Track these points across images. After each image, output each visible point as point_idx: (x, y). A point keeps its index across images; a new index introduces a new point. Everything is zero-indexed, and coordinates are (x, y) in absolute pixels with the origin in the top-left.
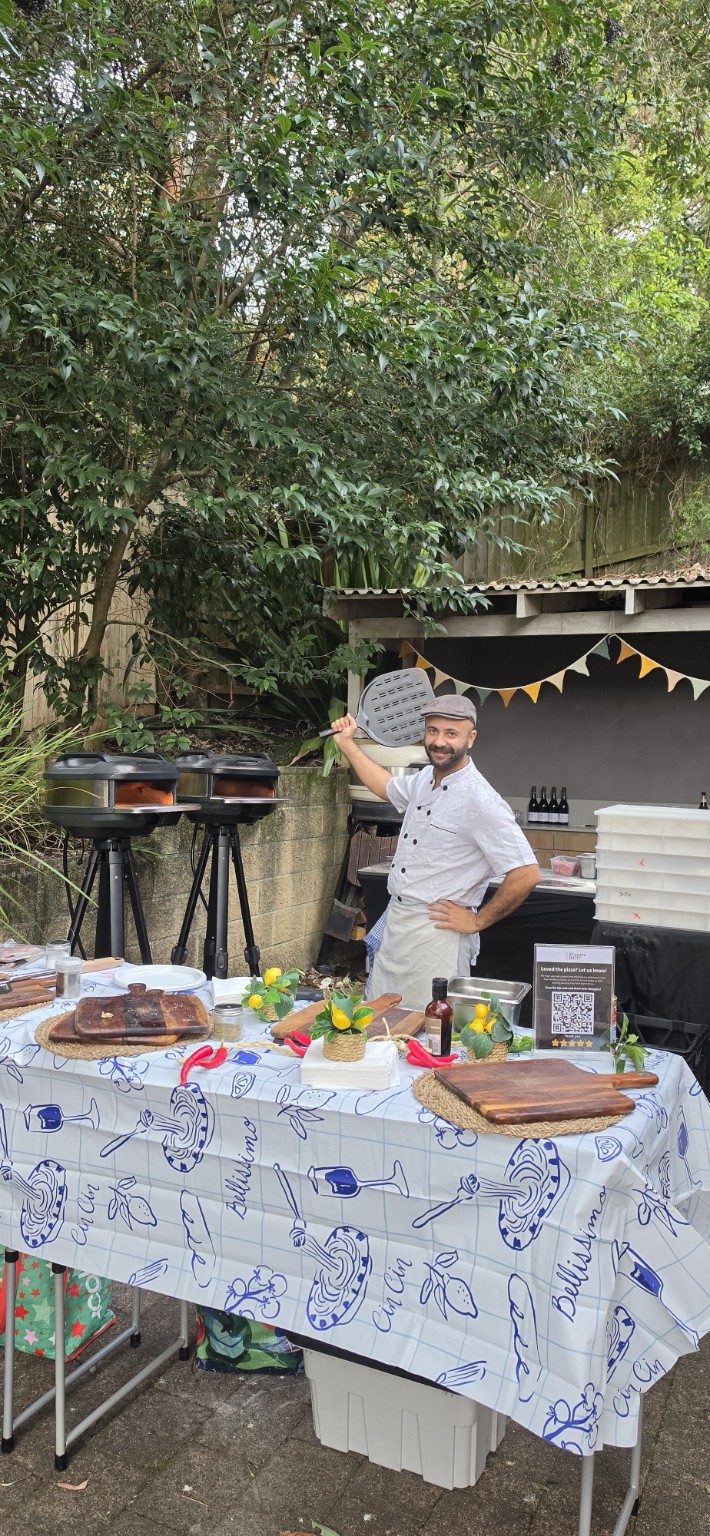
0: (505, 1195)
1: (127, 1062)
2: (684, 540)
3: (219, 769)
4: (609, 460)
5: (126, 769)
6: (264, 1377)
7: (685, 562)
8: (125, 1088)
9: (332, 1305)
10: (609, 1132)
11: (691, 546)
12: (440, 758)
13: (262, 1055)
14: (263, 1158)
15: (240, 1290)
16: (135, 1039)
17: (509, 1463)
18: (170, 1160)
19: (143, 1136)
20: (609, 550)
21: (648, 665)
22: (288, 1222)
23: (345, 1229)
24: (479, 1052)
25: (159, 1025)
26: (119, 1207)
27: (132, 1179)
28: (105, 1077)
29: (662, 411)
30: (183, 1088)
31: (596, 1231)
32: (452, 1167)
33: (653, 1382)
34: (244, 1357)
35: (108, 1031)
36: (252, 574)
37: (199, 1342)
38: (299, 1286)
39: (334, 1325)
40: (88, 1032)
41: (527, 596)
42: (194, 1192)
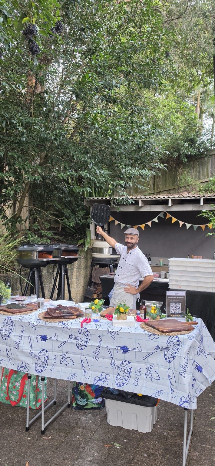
0: (167, 349)
1: (66, 323)
2: (182, 185)
3: (63, 249)
4: (165, 165)
5: (41, 248)
6: (91, 411)
7: (182, 191)
8: (65, 329)
9: (122, 381)
10: (190, 334)
11: (184, 187)
12: (129, 245)
13: (100, 320)
14: (104, 345)
15: (97, 379)
16: (66, 317)
17: (159, 427)
18: (78, 347)
19: (71, 341)
20: (161, 187)
21: (174, 220)
22: (110, 361)
23: (125, 361)
24: (154, 318)
25: (72, 313)
26: (64, 360)
27: (67, 353)
28: (60, 326)
29: (176, 150)
30: (82, 328)
31: (188, 357)
32: (154, 343)
33: (200, 394)
34: (87, 405)
35: (59, 315)
36: (65, 193)
37: (73, 402)
38: (113, 377)
39: (123, 385)
40: (54, 315)
41: (141, 200)
42: (84, 355)
